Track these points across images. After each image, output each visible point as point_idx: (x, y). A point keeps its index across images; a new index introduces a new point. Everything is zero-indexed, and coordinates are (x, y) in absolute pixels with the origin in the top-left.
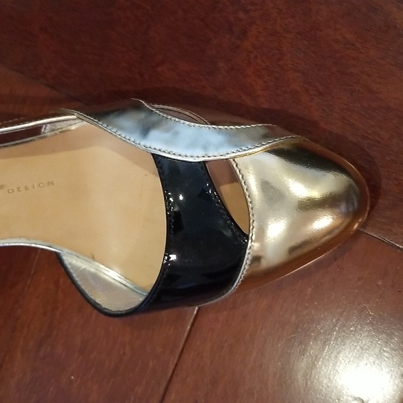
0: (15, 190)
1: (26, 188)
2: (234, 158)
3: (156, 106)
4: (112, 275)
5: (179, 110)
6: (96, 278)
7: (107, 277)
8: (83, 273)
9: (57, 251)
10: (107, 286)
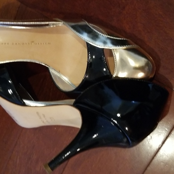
0: (37, 44)
1: (41, 44)
2: (113, 49)
3: (91, 24)
4: (65, 79)
5: (98, 28)
6: (60, 78)
7: (63, 79)
8: (55, 76)
9: (48, 67)
10: (63, 82)
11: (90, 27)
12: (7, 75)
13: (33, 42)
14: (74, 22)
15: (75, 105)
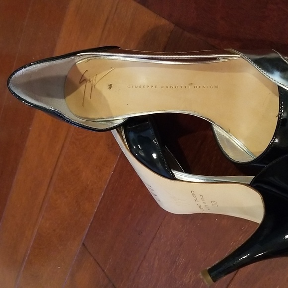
0: (198, 87)
1: (203, 87)
6: (228, 141)
7: (234, 142)
9: (211, 122)
11: (285, 62)
12: (151, 132)
13: (191, 84)
14: (259, 54)
15: (254, 185)
